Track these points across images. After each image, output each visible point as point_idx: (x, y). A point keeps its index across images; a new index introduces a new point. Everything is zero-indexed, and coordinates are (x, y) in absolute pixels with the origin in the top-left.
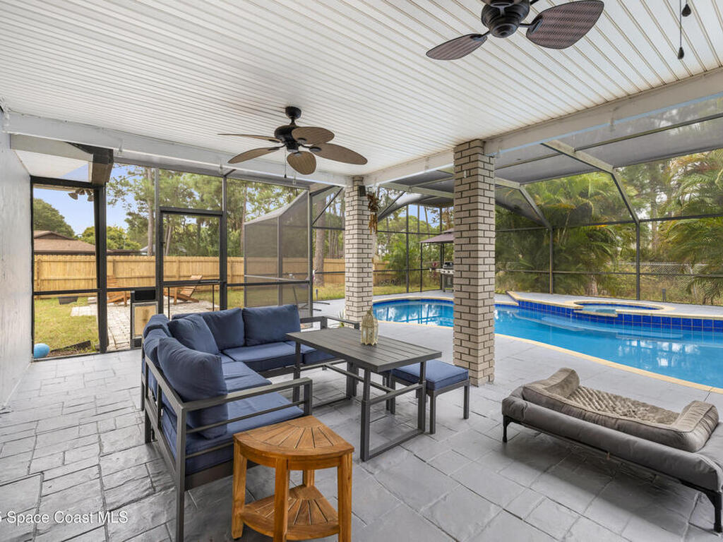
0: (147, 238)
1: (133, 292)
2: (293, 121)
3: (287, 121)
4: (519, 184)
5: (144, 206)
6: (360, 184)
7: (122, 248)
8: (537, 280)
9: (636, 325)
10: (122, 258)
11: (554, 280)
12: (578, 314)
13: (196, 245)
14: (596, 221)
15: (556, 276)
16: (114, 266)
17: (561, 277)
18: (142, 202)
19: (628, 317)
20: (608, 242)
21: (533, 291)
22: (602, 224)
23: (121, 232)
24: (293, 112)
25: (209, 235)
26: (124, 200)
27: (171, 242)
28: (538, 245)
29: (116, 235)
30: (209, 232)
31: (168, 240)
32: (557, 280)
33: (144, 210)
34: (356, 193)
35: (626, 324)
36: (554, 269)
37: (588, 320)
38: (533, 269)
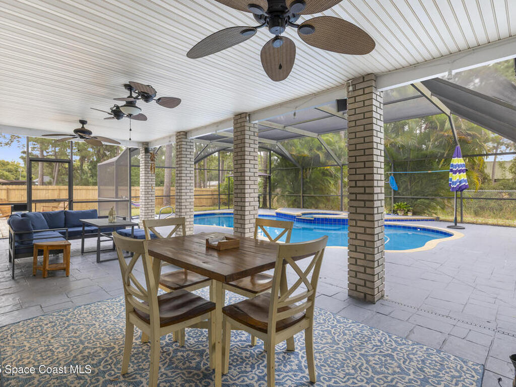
0: (38, 171)
1: (13, 206)
2: (83, 125)
3: (80, 126)
4: (276, 141)
5: (36, 146)
6: (146, 146)
7: (18, 179)
8: (295, 200)
9: (322, 223)
10: (14, 187)
11: (303, 200)
12: (299, 219)
13: (80, 178)
14: (325, 165)
15: (305, 198)
16: (7, 193)
17: (307, 198)
18: (34, 143)
19: (318, 219)
20: (332, 177)
21: (293, 207)
22: (328, 166)
23: (18, 166)
24: (83, 122)
25: (90, 169)
26: (19, 142)
27: (58, 174)
28: (296, 178)
29: (13, 168)
30: (90, 167)
31: (56, 173)
32: (305, 200)
33: (35, 149)
34: (144, 151)
35: (318, 223)
36: (303, 194)
37: (301, 222)
38: (293, 194)
